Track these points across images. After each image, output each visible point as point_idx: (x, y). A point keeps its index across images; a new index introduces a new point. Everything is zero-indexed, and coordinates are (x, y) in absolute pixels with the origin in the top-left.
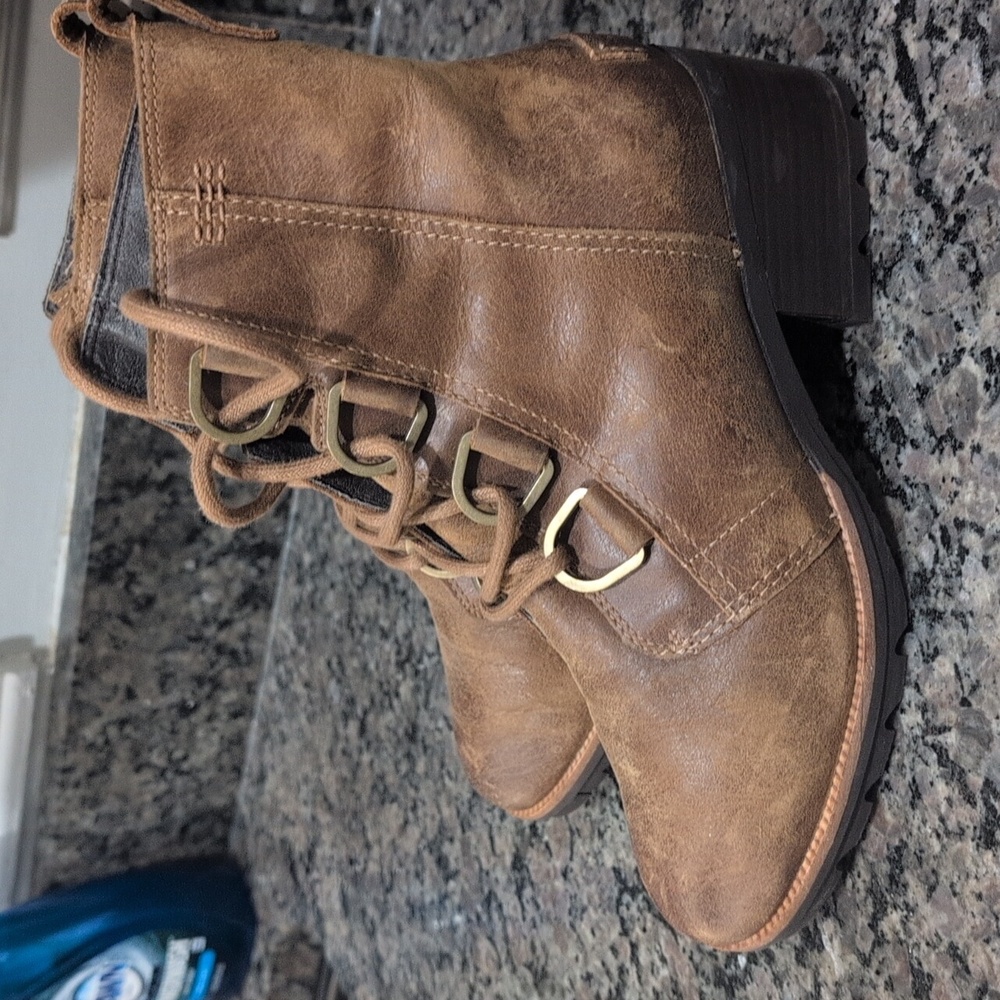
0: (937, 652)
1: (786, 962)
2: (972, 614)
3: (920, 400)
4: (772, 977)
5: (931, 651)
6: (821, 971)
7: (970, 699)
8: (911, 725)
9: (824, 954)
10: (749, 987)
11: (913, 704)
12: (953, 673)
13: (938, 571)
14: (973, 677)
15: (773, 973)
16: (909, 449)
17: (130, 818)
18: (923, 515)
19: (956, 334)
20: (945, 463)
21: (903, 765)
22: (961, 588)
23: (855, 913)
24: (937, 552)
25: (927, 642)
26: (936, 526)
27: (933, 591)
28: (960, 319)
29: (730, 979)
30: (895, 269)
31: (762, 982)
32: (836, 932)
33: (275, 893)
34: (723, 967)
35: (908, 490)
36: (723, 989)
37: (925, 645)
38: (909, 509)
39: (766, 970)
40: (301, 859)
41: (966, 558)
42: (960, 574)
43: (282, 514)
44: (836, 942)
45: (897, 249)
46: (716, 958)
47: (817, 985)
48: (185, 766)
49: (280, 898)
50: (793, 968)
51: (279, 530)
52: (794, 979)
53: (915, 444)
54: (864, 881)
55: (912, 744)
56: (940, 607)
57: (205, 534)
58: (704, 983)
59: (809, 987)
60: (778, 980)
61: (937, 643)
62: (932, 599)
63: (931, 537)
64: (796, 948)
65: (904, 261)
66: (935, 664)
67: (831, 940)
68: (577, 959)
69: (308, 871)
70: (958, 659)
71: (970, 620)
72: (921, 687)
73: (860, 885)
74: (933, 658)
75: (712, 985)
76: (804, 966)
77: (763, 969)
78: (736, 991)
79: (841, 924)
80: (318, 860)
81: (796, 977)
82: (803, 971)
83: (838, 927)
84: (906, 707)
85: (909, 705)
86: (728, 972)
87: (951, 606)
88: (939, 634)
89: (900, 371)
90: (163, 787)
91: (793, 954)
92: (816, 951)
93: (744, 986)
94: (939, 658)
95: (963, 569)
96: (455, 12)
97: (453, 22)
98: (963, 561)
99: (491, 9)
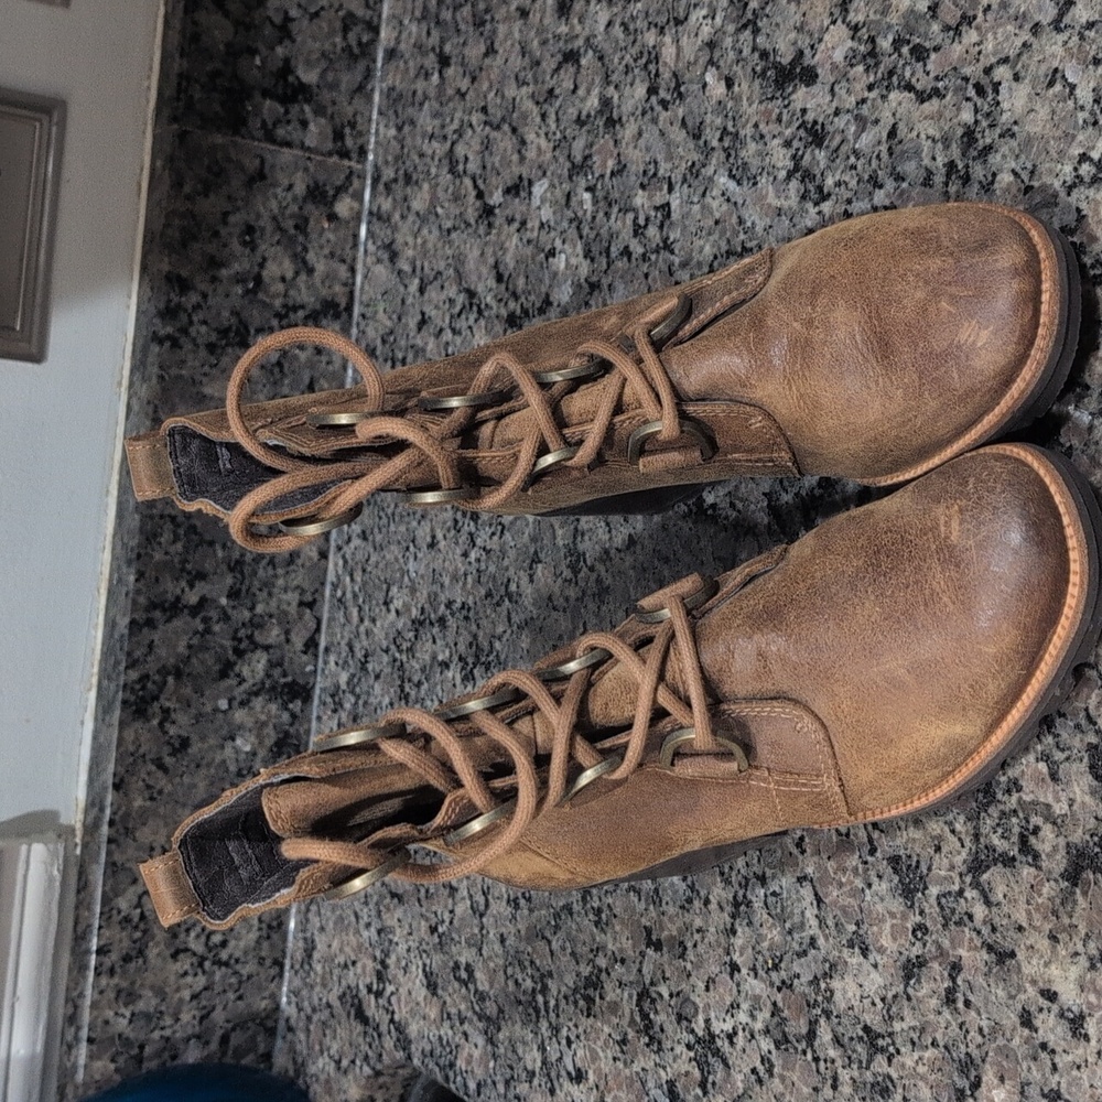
0: (994, 175)
2: (1015, 123)
3: (934, 17)
5: (990, 179)
7: (1032, 183)
12: (1012, 178)
13: (979, 117)
14: (1029, 166)
16: (933, 56)
17: (168, 1021)
18: (957, 90)
20: (964, 41)
22: (1002, 113)
24: (975, 105)
25: (985, 176)
26: (970, 87)
27: (979, 136)
33: (338, 1062)
35: (940, 85)
37: (983, 180)
38: (944, 96)
40: (370, 990)
41: (1000, 88)
42: (998, 104)
43: (311, 650)
48: (224, 955)
49: (345, 1063)
51: (309, 668)
53: (937, 49)
56: (988, 141)
57: (237, 669)
61: (994, 169)
62: (981, 142)
63: (968, 99)
66: (996, 185)
69: (379, 994)
70: (1013, 165)
71: (1015, 128)
74: (992, 182)
80: (392, 970)
87: (997, 132)
88: (993, 161)
89: (912, 11)
90: (201, 981)
94: (998, 178)
95: (1000, 98)
96: (450, 92)
97: (450, 100)
98: (998, 93)
99: (487, 61)
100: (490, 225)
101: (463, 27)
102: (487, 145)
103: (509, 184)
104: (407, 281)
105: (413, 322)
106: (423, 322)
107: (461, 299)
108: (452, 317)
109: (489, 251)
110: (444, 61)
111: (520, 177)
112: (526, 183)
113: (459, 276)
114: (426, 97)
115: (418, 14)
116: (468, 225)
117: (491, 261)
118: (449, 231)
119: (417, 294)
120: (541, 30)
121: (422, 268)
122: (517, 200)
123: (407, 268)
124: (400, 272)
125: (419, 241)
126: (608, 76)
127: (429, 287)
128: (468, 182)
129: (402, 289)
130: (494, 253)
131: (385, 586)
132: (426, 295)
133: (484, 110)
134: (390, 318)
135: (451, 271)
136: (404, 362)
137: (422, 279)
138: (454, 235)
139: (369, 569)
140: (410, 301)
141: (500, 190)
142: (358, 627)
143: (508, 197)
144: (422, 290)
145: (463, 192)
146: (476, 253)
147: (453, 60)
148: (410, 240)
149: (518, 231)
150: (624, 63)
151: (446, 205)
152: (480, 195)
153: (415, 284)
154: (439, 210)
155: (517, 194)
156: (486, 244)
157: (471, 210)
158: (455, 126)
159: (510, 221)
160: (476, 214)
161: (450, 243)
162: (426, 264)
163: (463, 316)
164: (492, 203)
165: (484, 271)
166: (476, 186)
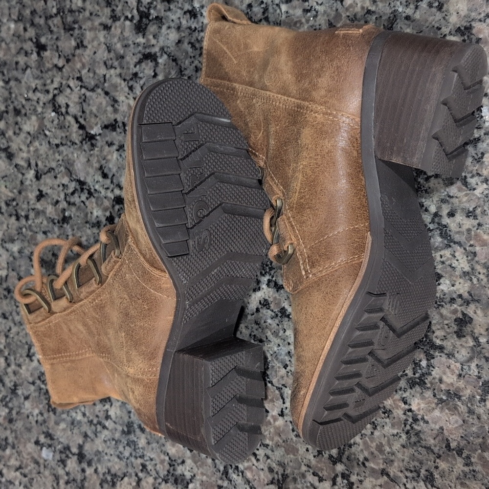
0: (483, 154)
1: (452, 343)
4: (446, 356)
5: (480, 156)
6: (476, 331)
8: (481, 192)
9: (474, 322)
10: (433, 373)
11: (479, 183)
15: (446, 354)
19: (439, 32)
21: (485, 211)
22: (484, 123)
23: (485, 291)
25: (477, 154)
28: (438, 25)
29: (419, 378)
30: (394, 25)
31: (441, 364)
32: (477, 308)
34: (412, 375)
36: (417, 386)
37: (475, 156)
39: (441, 356)
41: (482, 109)
42: (482, 117)
44: (479, 312)
45: (391, 18)
46: (406, 375)
47: (476, 339)
50: (458, 343)
52: (460, 347)
54: (484, 274)
55: (486, 198)
56: (476, 136)
58: (403, 392)
59: (471, 343)
60: (450, 355)
61: (481, 151)
64: (455, 332)
65: (398, 21)
66: (484, 159)
67: (475, 313)
68: (307, 450)
72: (481, 173)
73: (481, 276)
74: (482, 158)
75: (409, 390)
76: (464, 336)
77: (439, 357)
78: (426, 381)
79: (478, 301)
81: (461, 345)
82: (464, 339)
83: (478, 304)
84: (476, 186)
85: (477, 184)
86: (417, 375)
87: (482, 132)
88: (481, 146)
91: (455, 336)
92: (469, 325)
93: (430, 374)
94: (485, 156)
95: (483, 114)
96: (48, 65)
97: (49, 70)
98: (481, 111)
99: (78, 52)
100: (93, 145)
101: (55, 29)
102: (84, 100)
103: (106, 123)
104: (24, 172)
105: (32, 195)
106: (41, 196)
107: (72, 186)
108: (66, 195)
109: (94, 160)
110: (41, 48)
111: (115, 120)
112: (121, 125)
113: (70, 172)
114: (27, 67)
115: (15, 17)
116: (74, 143)
117: (97, 165)
118: (57, 146)
119: (34, 180)
120: (122, 38)
121: (37, 165)
122: (114, 133)
123: (23, 163)
124: (16, 166)
125: (32, 149)
126: (181, 71)
127: (43, 176)
128: (69, 118)
129: (20, 176)
130: (98, 161)
131: (26, 347)
132: (42, 181)
133: (80, 79)
134: (11, 191)
135: (62, 168)
136: (27, 217)
137: (37, 172)
138: (61, 148)
139: (11, 336)
140: (28, 183)
141: (99, 126)
142: (5, 369)
143: (106, 131)
144: (38, 177)
145: (67, 124)
146: (83, 159)
147: (49, 48)
148: (24, 148)
149: (118, 150)
150: (194, 65)
151: (53, 130)
152: (82, 127)
153: (31, 174)
154: (47, 133)
155: (114, 129)
156: (91, 155)
157: (75, 134)
158: (56, 85)
159: (110, 144)
160: (80, 138)
161: (60, 153)
162: (40, 163)
163: (76, 195)
164: (92, 132)
165: (91, 171)
166: (77, 122)
